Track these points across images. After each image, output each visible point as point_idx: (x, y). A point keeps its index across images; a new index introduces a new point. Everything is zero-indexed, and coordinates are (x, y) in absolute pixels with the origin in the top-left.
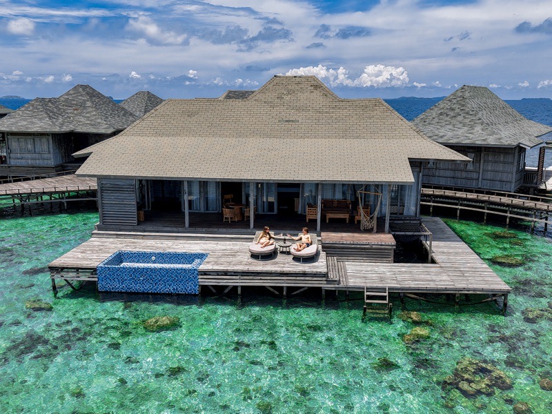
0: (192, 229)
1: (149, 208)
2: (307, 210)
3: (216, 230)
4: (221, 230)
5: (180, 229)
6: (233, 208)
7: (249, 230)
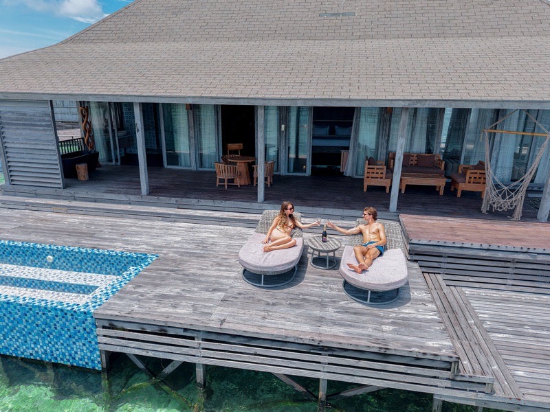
0: (153, 198)
1: (117, 160)
2: (366, 170)
3: (194, 201)
4: (203, 202)
5: (133, 198)
6: (235, 164)
7: (255, 205)
